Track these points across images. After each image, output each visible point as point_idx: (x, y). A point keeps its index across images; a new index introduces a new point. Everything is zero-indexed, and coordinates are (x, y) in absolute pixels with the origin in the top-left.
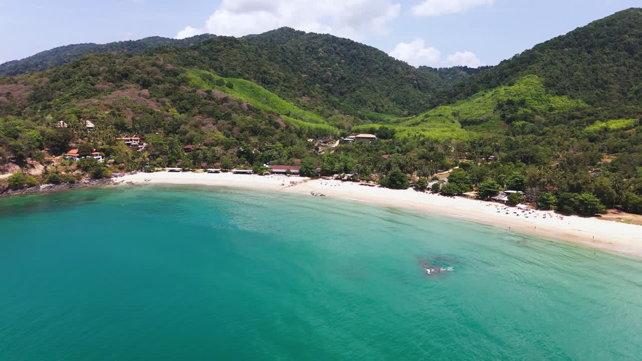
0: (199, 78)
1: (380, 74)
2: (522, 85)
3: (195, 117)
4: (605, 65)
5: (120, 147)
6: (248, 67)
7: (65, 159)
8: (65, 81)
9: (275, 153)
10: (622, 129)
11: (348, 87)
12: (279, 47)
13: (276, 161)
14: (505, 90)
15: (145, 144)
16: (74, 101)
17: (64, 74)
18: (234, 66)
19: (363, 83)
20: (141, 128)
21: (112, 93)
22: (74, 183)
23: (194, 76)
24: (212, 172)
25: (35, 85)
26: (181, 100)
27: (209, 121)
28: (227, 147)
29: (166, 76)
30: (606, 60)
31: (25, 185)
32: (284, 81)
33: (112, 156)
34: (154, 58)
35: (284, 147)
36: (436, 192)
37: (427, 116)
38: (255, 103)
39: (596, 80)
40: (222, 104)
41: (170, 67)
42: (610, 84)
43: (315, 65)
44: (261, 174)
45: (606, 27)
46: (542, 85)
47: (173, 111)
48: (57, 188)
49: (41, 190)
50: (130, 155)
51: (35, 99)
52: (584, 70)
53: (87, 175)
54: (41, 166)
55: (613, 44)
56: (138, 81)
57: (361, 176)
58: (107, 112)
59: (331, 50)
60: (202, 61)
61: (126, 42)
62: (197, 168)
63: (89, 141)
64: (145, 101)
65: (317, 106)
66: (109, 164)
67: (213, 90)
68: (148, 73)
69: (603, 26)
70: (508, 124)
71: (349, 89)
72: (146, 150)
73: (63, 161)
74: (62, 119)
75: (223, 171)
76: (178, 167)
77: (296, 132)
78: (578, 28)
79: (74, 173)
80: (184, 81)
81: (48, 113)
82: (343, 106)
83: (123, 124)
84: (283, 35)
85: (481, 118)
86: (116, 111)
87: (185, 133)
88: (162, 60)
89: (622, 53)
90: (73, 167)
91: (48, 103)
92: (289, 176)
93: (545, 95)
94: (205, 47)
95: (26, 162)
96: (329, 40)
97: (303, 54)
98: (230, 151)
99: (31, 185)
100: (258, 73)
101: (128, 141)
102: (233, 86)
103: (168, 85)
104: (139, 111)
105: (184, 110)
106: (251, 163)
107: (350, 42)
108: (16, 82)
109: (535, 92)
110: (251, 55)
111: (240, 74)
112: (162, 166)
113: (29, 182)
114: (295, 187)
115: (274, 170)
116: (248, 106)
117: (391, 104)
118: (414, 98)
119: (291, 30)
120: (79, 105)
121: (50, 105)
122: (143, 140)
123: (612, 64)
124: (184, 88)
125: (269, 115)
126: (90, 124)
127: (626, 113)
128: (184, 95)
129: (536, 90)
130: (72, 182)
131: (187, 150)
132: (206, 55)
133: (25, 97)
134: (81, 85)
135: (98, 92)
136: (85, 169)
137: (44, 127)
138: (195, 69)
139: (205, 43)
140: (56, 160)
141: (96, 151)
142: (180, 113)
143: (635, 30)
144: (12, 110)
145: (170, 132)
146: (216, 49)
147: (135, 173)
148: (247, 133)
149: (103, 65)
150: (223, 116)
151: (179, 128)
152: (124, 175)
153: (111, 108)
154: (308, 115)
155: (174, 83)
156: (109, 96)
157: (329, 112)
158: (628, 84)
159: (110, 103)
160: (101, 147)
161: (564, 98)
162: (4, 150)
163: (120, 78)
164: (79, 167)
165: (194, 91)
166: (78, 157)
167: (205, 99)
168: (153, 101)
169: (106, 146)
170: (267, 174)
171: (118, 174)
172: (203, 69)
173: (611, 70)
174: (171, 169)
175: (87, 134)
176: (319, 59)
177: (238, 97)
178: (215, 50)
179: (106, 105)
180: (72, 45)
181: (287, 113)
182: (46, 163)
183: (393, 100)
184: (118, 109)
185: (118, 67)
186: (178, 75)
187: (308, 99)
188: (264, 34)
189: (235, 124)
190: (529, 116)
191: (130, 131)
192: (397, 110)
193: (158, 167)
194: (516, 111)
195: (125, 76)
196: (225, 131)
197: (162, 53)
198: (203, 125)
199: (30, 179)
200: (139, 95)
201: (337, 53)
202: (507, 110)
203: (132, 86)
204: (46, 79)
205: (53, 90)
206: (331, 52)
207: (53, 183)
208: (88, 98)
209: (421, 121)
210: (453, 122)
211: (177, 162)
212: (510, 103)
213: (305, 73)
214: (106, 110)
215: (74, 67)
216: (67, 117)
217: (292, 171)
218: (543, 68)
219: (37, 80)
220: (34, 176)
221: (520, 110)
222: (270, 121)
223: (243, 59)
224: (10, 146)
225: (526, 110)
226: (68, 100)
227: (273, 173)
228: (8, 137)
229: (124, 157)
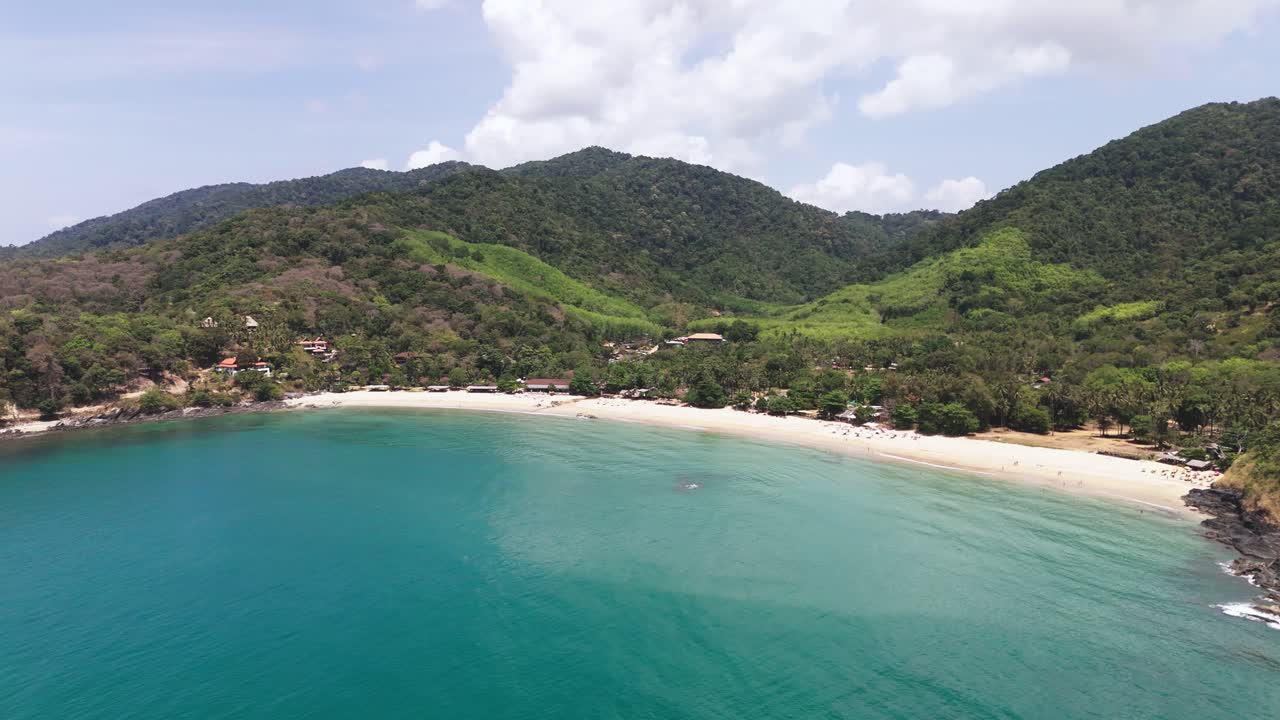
0: (426, 245)
1: (764, 228)
2: (991, 246)
3: (417, 309)
4: (1155, 208)
5: (296, 354)
6: (518, 223)
7: (217, 373)
8: (209, 256)
9: (537, 361)
10: (1135, 318)
11: (700, 253)
12: (578, 185)
13: (536, 373)
14: (962, 254)
15: (334, 351)
16: (224, 287)
17: (206, 244)
18: (493, 222)
19: (728, 246)
20: (329, 328)
21: (284, 273)
22: (230, 405)
23: (418, 242)
24: (435, 391)
25: (159, 263)
26: (394, 282)
27: (438, 315)
28: (462, 353)
29: (372, 243)
30: (1157, 198)
31: (163, 408)
32: (580, 246)
33: (285, 368)
34: (354, 212)
35: (553, 353)
36: (763, 411)
37: (823, 303)
38: (518, 285)
39: (1138, 234)
40: (460, 287)
41: (378, 228)
42: (1162, 240)
43: (642, 216)
44: (510, 392)
45: (1163, 139)
46: (1026, 246)
47: (381, 300)
48: (207, 412)
49: (185, 414)
50: (312, 367)
51: (159, 285)
52: (1118, 217)
53: (249, 396)
54: (183, 382)
55: (1173, 169)
56: (324, 254)
57: (662, 391)
58: (276, 303)
59: (674, 187)
60: (435, 216)
61: (304, 180)
62: (414, 386)
63: (251, 345)
64: (336, 285)
65: (634, 289)
66: (281, 380)
67: (447, 266)
68: (341, 240)
69: (1156, 138)
70: (961, 314)
71: (701, 257)
72: (337, 359)
73: (214, 375)
74: (209, 315)
75: (452, 389)
76: (385, 384)
77: (583, 331)
78: (1112, 141)
79: (230, 393)
80: (402, 252)
81: (187, 307)
82: (685, 288)
83: (301, 321)
84: (589, 162)
85: (915, 305)
86: (290, 301)
87: (397, 335)
88: (366, 215)
89: (1187, 185)
90: (229, 383)
91: (184, 291)
92: (552, 395)
93: (1030, 262)
94: (443, 189)
95: (163, 377)
96: (673, 169)
97: (620, 196)
98: (467, 359)
99: (171, 408)
100: (534, 232)
101: (308, 346)
102: (483, 258)
103: (373, 258)
104: (326, 300)
105: (398, 299)
106: (497, 376)
107: (710, 172)
108: (127, 259)
109: (1013, 258)
110: (524, 203)
111: (499, 237)
112: (361, 383)
113: (168, 403)
114: (557, 408)
115: (530, 386)
116: (504, 289)
117: (779, 282)
118: (824, 271)
119: (604, 152)
120: (234, 293)
121: (187, 294)
122: (331, 344)
123: (1169, 206)
124: (400, 262)
125: (540, 303)
126: (252, 322)
127: (1150, 292)
128: (400, 275)
129: (1015, 255)
130: (228, 405)
131: (400, 360)
132: (443, 204)
133: (143, 283)
134: (236, 260)
135: (261, 272)
136: (246, 386)
137: (185, 326)
138: (422, 230)
139: (443, 183)
140: (203, 374)
141: (261, 361)
142: (393, 303)
143: (1214, 143)
144: (122, 304)
145: (374, 332)
146: (462, 193)
147: (319, 393)
148: (496, 331)
149: (268, 228)
150: (461, 306)
151: (388, 326)
152: (301, 396)
153: (283, 296)
154: (614, 304)
155: (384, 255)
156: (279, 278)
157: (654, 298)
158: (1195, 239)
159: (281, 289)
160: (268, 355)
161: (1063, 267)
162: (135, 358)
163: (297, 248)
164: (237, 383)
165: (417, 268)
166: (236, 369)
167: (434, 279)
168: (348, 284)
169: (276, 354)
170: (520, 392)
171: (293, 394)
172: (436, 230)
173: (1165, 215)
174: (374, 387)
175: (248, 335)
176: (651, 204)
177: (489, 277)
178: (459, 195)
179: (274, 292)
180: (207, 187)
181: (575, 301)
182: (189, 378)
183: (787, 275)
184: (293, 299)
185: (293, 230)
186: (392, 241)
187: (621, 276)
188: (555, 160)
189: (480, 319)
190: (996, 300)
191: (312, 333)
192: (790, 294)
193: (353, 384)
194: (976, 291)
195: (304, 245)
196: (461, 329)
197: (367, 204)
198: (430, 322)
199: (170, 400)
200: (327, 275)
201: (686, 193)
202: (960, 289)
203: (315, 260)
204: (177, 253)
205: (189, 270)
206: (675, 191)
207: (200, 405)
208: (245, 282)
209: (813, 311)
210: (867, 313)
211: (383, 378)
212: (967, 277)
213: (622, 230)
214: (276, 300)
215: (222, 232)
216: (217, 311)
217: (558, 387)
218: (1031, 217)
219: (162, 255)
220: (176, 396)
221: (984, 289)
222: (539, 314)
223: (510, 209)
224: (142, 352)
225: (996, 289)
226: (215, 286)
227: (528, 390)
228: (139, 339)
229: (303, 369)
